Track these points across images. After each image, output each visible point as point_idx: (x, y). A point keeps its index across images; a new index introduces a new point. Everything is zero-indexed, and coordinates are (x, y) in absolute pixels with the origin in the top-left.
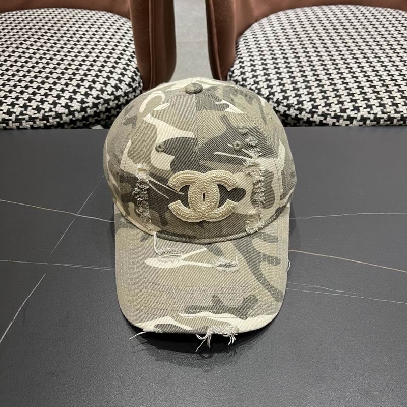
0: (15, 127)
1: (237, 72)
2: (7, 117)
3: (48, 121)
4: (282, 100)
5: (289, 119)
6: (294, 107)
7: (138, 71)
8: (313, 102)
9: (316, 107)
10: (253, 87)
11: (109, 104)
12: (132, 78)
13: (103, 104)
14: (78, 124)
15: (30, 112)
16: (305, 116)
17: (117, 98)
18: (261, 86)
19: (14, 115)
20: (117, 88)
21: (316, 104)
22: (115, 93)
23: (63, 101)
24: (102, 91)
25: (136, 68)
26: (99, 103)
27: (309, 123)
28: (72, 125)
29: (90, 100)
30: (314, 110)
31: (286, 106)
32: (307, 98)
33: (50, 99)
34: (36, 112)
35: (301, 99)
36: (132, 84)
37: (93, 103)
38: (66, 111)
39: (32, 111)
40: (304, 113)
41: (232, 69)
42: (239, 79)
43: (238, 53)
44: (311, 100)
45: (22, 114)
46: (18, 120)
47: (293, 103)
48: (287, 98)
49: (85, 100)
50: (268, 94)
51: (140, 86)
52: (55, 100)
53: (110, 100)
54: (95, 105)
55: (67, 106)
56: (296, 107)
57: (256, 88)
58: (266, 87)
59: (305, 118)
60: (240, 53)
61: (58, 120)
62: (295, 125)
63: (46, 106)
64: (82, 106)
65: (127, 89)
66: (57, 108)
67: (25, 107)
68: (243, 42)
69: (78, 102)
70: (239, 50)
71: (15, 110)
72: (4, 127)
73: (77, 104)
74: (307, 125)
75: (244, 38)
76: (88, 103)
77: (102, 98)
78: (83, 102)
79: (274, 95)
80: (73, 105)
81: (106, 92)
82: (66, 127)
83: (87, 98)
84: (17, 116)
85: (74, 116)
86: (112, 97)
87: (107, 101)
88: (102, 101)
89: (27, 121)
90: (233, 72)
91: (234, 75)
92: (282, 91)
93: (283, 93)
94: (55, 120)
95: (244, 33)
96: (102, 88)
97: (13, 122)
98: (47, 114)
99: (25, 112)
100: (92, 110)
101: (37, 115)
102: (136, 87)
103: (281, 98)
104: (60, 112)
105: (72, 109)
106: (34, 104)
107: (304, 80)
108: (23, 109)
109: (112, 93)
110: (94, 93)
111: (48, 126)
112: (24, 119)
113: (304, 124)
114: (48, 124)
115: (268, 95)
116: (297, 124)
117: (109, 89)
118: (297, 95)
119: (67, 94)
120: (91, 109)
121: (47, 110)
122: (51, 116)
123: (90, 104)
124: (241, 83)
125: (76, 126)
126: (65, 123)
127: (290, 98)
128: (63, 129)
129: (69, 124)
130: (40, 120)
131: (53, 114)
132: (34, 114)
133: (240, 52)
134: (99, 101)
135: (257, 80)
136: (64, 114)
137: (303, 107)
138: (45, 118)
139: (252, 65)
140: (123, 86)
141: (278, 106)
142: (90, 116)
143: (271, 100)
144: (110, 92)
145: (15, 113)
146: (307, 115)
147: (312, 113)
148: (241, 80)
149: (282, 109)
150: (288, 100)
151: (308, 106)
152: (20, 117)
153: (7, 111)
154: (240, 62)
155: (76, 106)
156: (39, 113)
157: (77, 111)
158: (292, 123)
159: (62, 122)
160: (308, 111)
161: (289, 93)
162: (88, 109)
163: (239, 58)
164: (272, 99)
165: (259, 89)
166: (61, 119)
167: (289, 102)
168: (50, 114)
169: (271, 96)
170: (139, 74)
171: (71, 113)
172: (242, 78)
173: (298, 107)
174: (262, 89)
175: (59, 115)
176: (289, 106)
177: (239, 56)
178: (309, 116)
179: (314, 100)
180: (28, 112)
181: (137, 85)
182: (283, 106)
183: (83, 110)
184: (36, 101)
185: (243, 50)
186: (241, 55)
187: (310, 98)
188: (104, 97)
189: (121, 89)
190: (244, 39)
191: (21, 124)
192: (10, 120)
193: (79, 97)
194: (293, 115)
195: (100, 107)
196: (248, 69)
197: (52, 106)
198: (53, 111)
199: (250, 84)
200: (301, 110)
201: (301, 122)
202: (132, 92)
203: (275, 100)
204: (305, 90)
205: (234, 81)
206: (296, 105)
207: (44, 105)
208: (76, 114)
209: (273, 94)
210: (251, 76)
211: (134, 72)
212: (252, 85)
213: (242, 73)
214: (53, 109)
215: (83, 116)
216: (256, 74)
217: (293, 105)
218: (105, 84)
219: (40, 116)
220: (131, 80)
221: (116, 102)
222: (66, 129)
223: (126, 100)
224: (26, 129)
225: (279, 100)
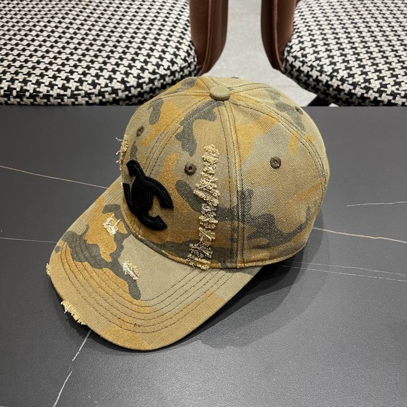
0: (70, 103)
1: (296, 48)
2: (62, 92)
3: (104, 97)
4: (347, 78)
5: (353, 98)
6: (360, 85)
7: (193, 45)
8: (381, 81)
9: (385, 86)
10: (315, 64)
11: (165, 80)
12: (187, 52)
13: (159, 80)
14: (134, 100)
15: (86, 87)
16: (372, 95)
17: (173, 73)
18: (324, 63)
19: (69, 91)
20: (173, 63)
21: (384, 83)
22: (171, 68)
23: (119, 76)
24: (158, 66)
25: (191, 42)
26: (155, 78)
27: (376, 103)
28: (128, 102)
29: (146, 76)
30: (382, 89)
31: (351, 85)
32: (375, 76)
33: (106, 74)
34: (91, 87)
35: (367, 78)
36: (187, 58)
37: (150, 79)
38: (122, 87)
39: (88, 86)
40: (371, 92)
41: (290, 44)
42: (299, 54)
43: (295, 27)
44: (379, 78)
45: (77, 89)
46: (73, 96)
47: (359, 82)
48: (352, 76)
49: (141, 75)
50: (331, 71)
51: (194, 61)
52: (111, 75)
53: (166, 75)
54: (151, 81)
55: (123, 82)
56: (363, 86)
57: (318, 65)
58: (328, 63)
59: (372, 98)
60: (297, 27)
61: (114, 96)
62: (359, 105)
63: (102, 82)
64: (138, 81)
65: (182, 64)
66: (113, 83)
67: (81, 81)
68: (298, 15)
69: (134, 77)
70: (295, 24)
71: (70, 85)
72: (59, 103)
73: (134, 79)
74: (374, 104)
75: (298, 10)
76: (144, 78)
77: (158, 73)
78: (139, 77)
79: (338, 73)
80: (129, 80)
81: (162, 67)
82: (121, 103)
83: (143, 73)
84: (72, 91)
85: (130, 92)
86: (168, 72)
87: (163, 77)
88: (158, 76)
89: (82, 97)
90: (291, 47)
91: (292, 51)
92: (347, 68)
93: (348, 71)
94: (110, 96)
95: (298, 6)
96: (158, 62)
97: (68, 98)
98: (102, 90)
99: (80, 87)
100: (148, 86)
101: (93, 91)
102: (191, 62)
103: (346, 75)
104: (116, 88)
105: (128, 85)
106: (89, 79)
107: (369, 56)
108: (78, 84)
109: (168, 69)
110: (150, 67)
111: (103, 102)
112: (79, 94)
113: (371, 104)
114: (104, 100)
115: (331, 73)
116: (363, 104)
117: (166, 64)
118: (363, 73)
119: (122, 69)
120: (147, 84)
121: (103, 85)
122: (107, 92)
123: (147, 80)
124: (301, 59)
125: (131, 103)
126: (121, 99)
127: (356, 76)
128: (118, 106)
129: (124, 100)
130: (96, 96)
131: (109, 89)
132: (90, 89)
133: (296, 25)
134: (155, 76)
135: (319, 56)
136: (120, 89)
137: (370, 86)
138: (101, 94)
139: (311, 40)
140: (179, 61)
141: (342, 85)
142: (145, 92)
143: (334, 78)
144: (166, 67)
145: (70, 88)
146: (374, 94)
147: (380, 92)
148: (300, 56)
149: (347, 87)
150: (354, 78)
151: (375, 85)
152: (76, 92)
153: (62, 86)
154: (298, 36)
155: (132, 81)
156: (95, 88)
157: (133, 86)
158: (357, 103)
159: (117, 98)
160: (375, 90)
161: (354, 71)
162: (144, 85)
163: (297, 32)
164: (336, 77)
165: (322, 66)
166: (117, 95)
167: (354, 80)
168: (106, 89)
169: (335, 74)
170: (193, 48)
171: (127, 89)
172: (302, 54)
173: (365, 86)
174: (324, 66)
175: (115, 91)
176: (355, 85)
177: (296, 30)
178: (377, 95)
179: (382, 78)
180: (84, 88)
181: (192, 60)
182: (348, 84)
183: (140, 85)
184: (92, 76)
185: (299, 23)
186: (298, 29)
187: (378, 76)
188: (160, 72)
189: (177, 63)
190: (299, 12)
191: (76, 100)
192: (66, 95)
193: (135, 72)
194: (359, 94)
195: (156, 83)
196: (308, 44)
197: (108, 81)
198: (109, 86)
199: (311, 60)
200: (368, 89)
201: (367, 101)
202: (187, 68)
203: (339, 78)
204: (371, 68)
205: (292, 56)
206: (362, 83)
207: (100, 80)
208: (133, 90)
209: (337, 71)
210: (312, 52)
211: (189, 46)
212: (314, 62)
213: (302, 49)
214: (109, 85)
215: (139, 92)
216: (317, 50)
217: (360, 83)
218: (161, 58)
219: (96, 91)
220: (186, 55)
221: (172, 77)
222: (121, 105)
223: (182, 76)
224: (81, 105)
225: (344, 78)
